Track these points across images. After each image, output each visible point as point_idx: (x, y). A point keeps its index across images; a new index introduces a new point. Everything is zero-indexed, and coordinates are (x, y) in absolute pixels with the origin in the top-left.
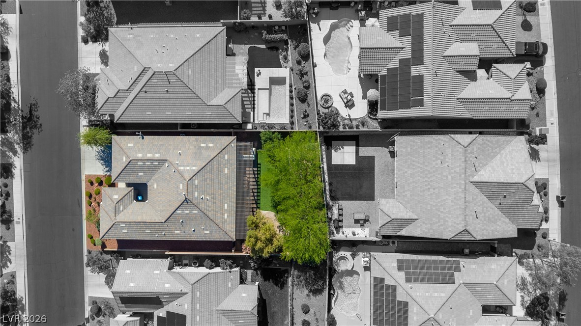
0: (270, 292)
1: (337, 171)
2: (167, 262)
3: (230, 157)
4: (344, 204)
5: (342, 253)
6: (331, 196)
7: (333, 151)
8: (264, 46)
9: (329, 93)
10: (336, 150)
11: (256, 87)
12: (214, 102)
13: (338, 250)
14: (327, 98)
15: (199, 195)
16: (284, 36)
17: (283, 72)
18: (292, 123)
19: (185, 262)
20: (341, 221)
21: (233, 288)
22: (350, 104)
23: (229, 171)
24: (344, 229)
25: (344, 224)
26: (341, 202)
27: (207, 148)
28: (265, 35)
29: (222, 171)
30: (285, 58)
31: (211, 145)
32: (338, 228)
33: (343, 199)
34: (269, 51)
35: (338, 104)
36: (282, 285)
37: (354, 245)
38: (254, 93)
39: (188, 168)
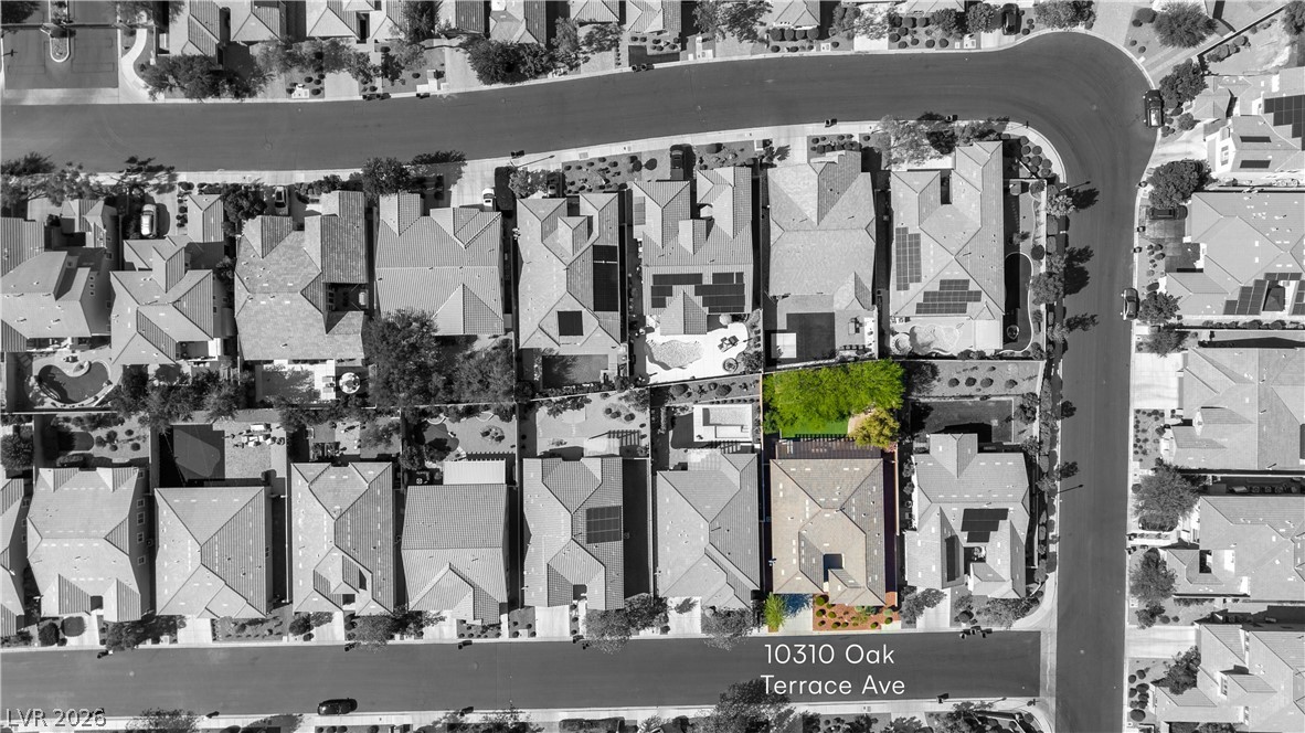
0: (937, 422)
1: (803, 353)
2: (907, 534)
3: (793, 466)
4: (838, 345)
5: (892, 345)
6: (830, 358)
7: (782, 357)
8: (671, 433)
9: (721, 365)
10: (781, 354)
11: (714, 440)
12: (737, 482)
13: (889, 350)
14: (727, 365)
15: (836, 497)
16: (663, 411)
17: (698, 411)
18: (752, 400)
19: (907, 517)
20: (857, 346)
21: (934, 461)
22: (734, 341)
23: (808, 466)
24: (866, 344)
25: (860, 344)
26: (837, 347)
27: (784, 490)
28: (661, 431)
29: (809, 473)
30: (683, 409)
31: (781, 486)
32: (865, 350)
33: (834, 345)
34: (676, 427)
35: (733, 352)
36: (928, 409)
37: (884, 333)
38: (720, 443)
39: (807, 509)
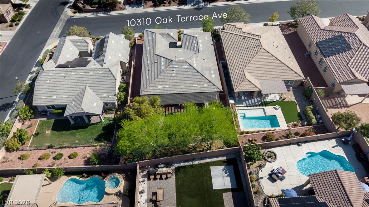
0: (94, 131)
1: (205, 170)
3: (206, 88)
4: (172, 180)
5: (122, 182)
6: (179, 168)
7: (223, 167)
8: (299, 110)
9: (278, 158)
10: (224, 169)
11: (264, 107)
13: (126, 179)
14: (273, 156)
15: (176, 68)
16: (314, 121)
17: (283, 125)
18: (242, 133)
20: (155, 179)
21: (101, 97)
22: (274, 177)
23: (195, 87)
24: (146, 182)
25: (152, 182)
26: (174, 177)
27: (211, 74)
28: (309, 108)
29: (194, 83)
30: (296, 126)
31: (213, 76)
32: (148, 176)
33: (176, 178)
34: (297, 114)
35: (269, 167)
36: (98, 139)
38: (259, 106)
39: (195, 62)
